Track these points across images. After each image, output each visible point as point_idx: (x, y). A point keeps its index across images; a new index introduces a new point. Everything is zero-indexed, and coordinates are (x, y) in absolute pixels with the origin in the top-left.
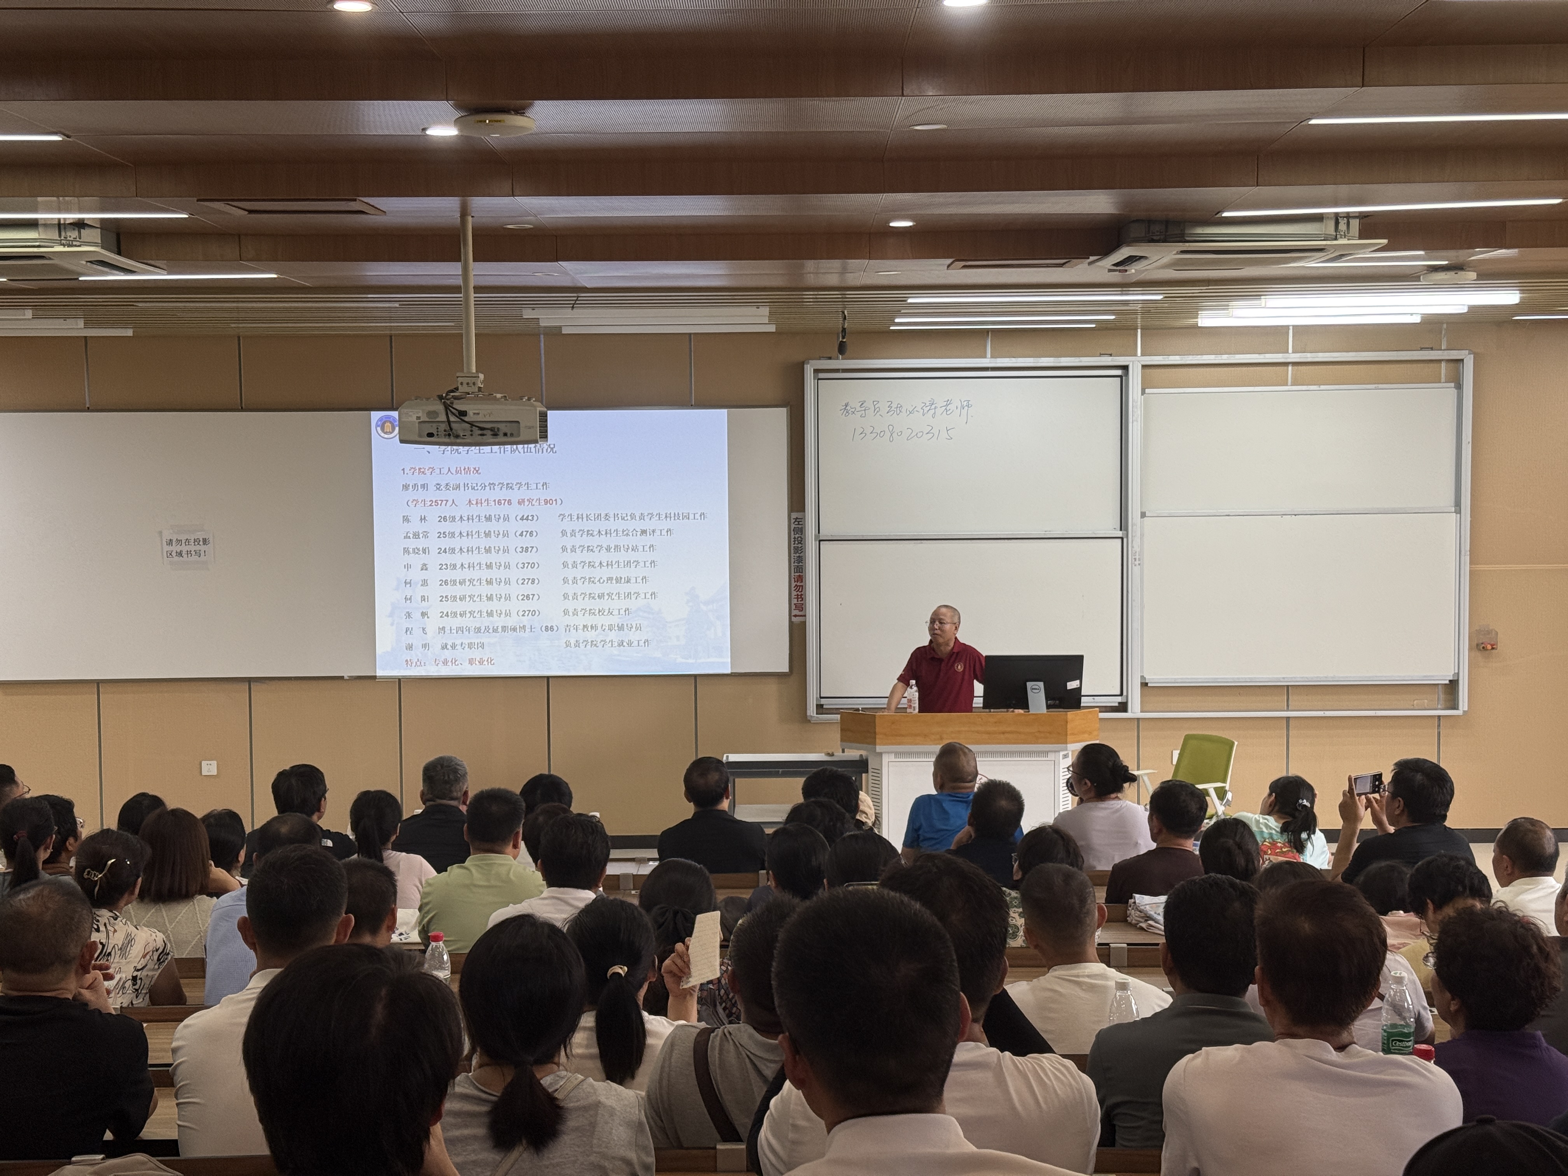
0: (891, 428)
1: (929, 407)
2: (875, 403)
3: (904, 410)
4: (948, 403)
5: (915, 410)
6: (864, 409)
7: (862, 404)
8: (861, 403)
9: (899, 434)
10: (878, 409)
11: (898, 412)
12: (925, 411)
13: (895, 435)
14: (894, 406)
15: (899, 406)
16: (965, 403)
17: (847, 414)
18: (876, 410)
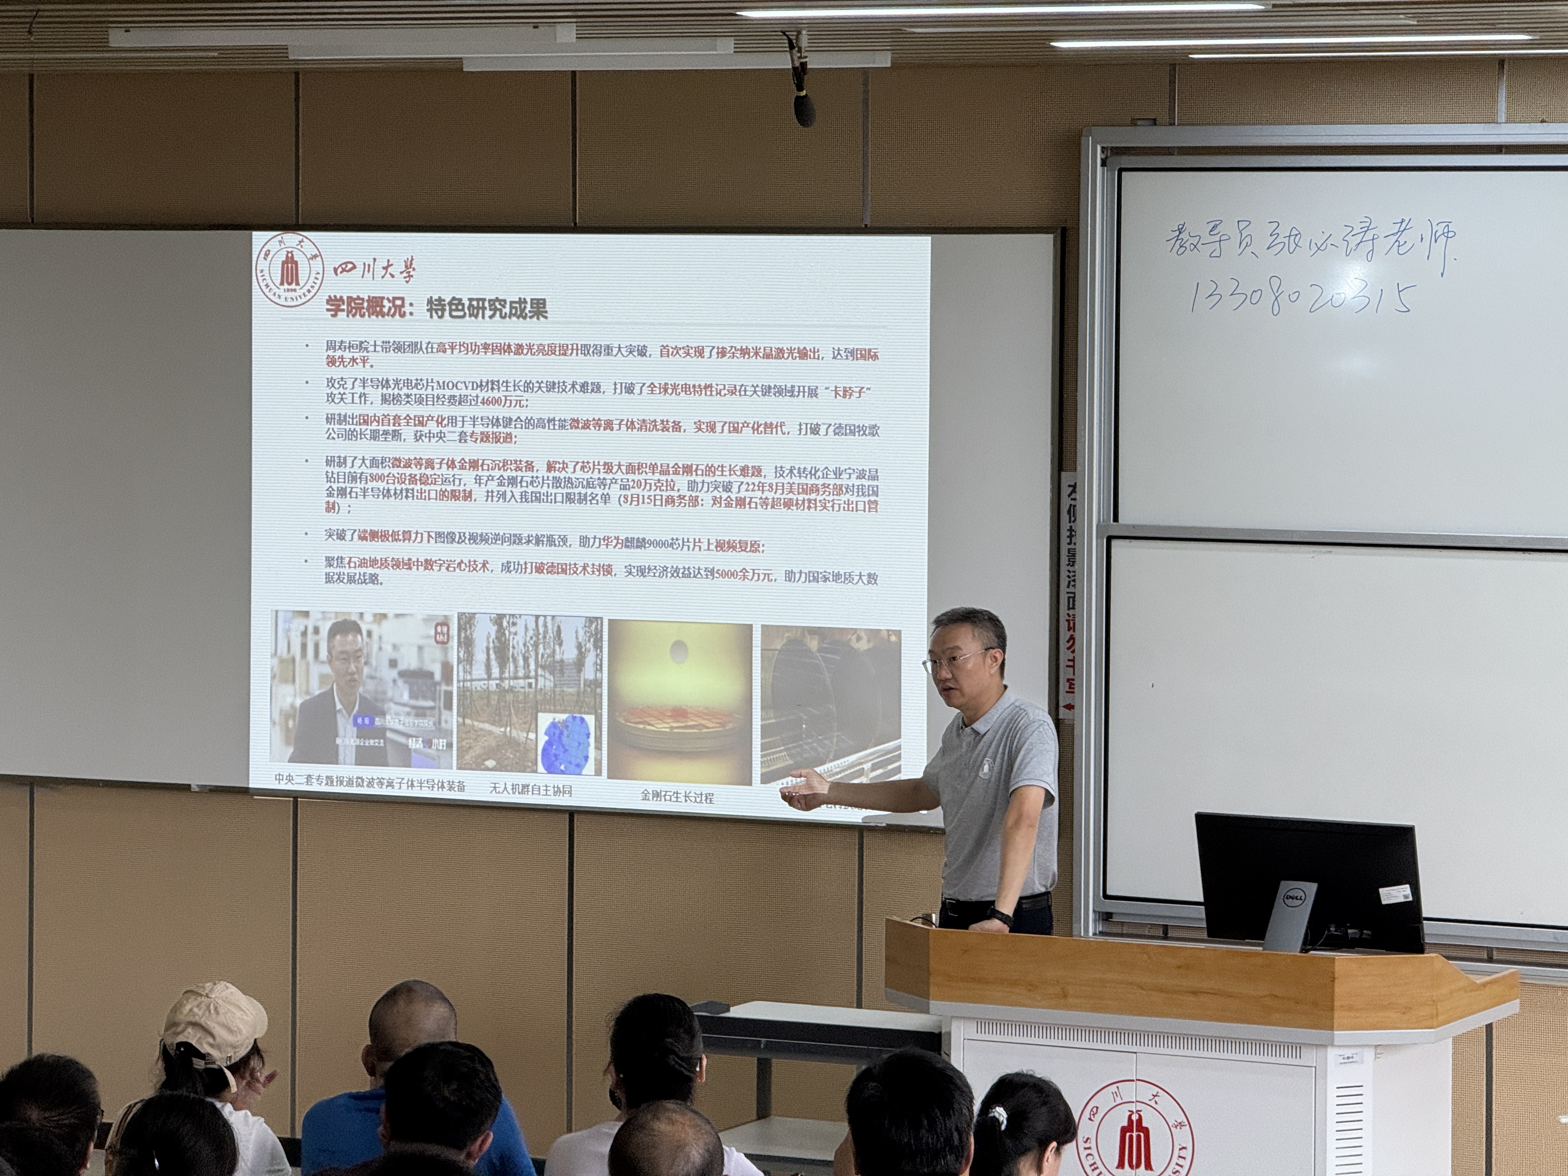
0: (1275, 282)
1: (1358, 238)
2: (1243, 225)
3: (1304, 242)
4: (1403, 226)
5: (1329, 242)
6: (1217, 238)
7: (1215, 227)
8: (1212, 224)
9: (1294, 298)
10: (1249, 238)
11: (1293, 246)
12: (1352, 245)
13: (1283, 299)
14: (1284, 231)
15: (1294, 232)
16: (1440, 229)
17: (1183, 249)
18: (1244, 243)
